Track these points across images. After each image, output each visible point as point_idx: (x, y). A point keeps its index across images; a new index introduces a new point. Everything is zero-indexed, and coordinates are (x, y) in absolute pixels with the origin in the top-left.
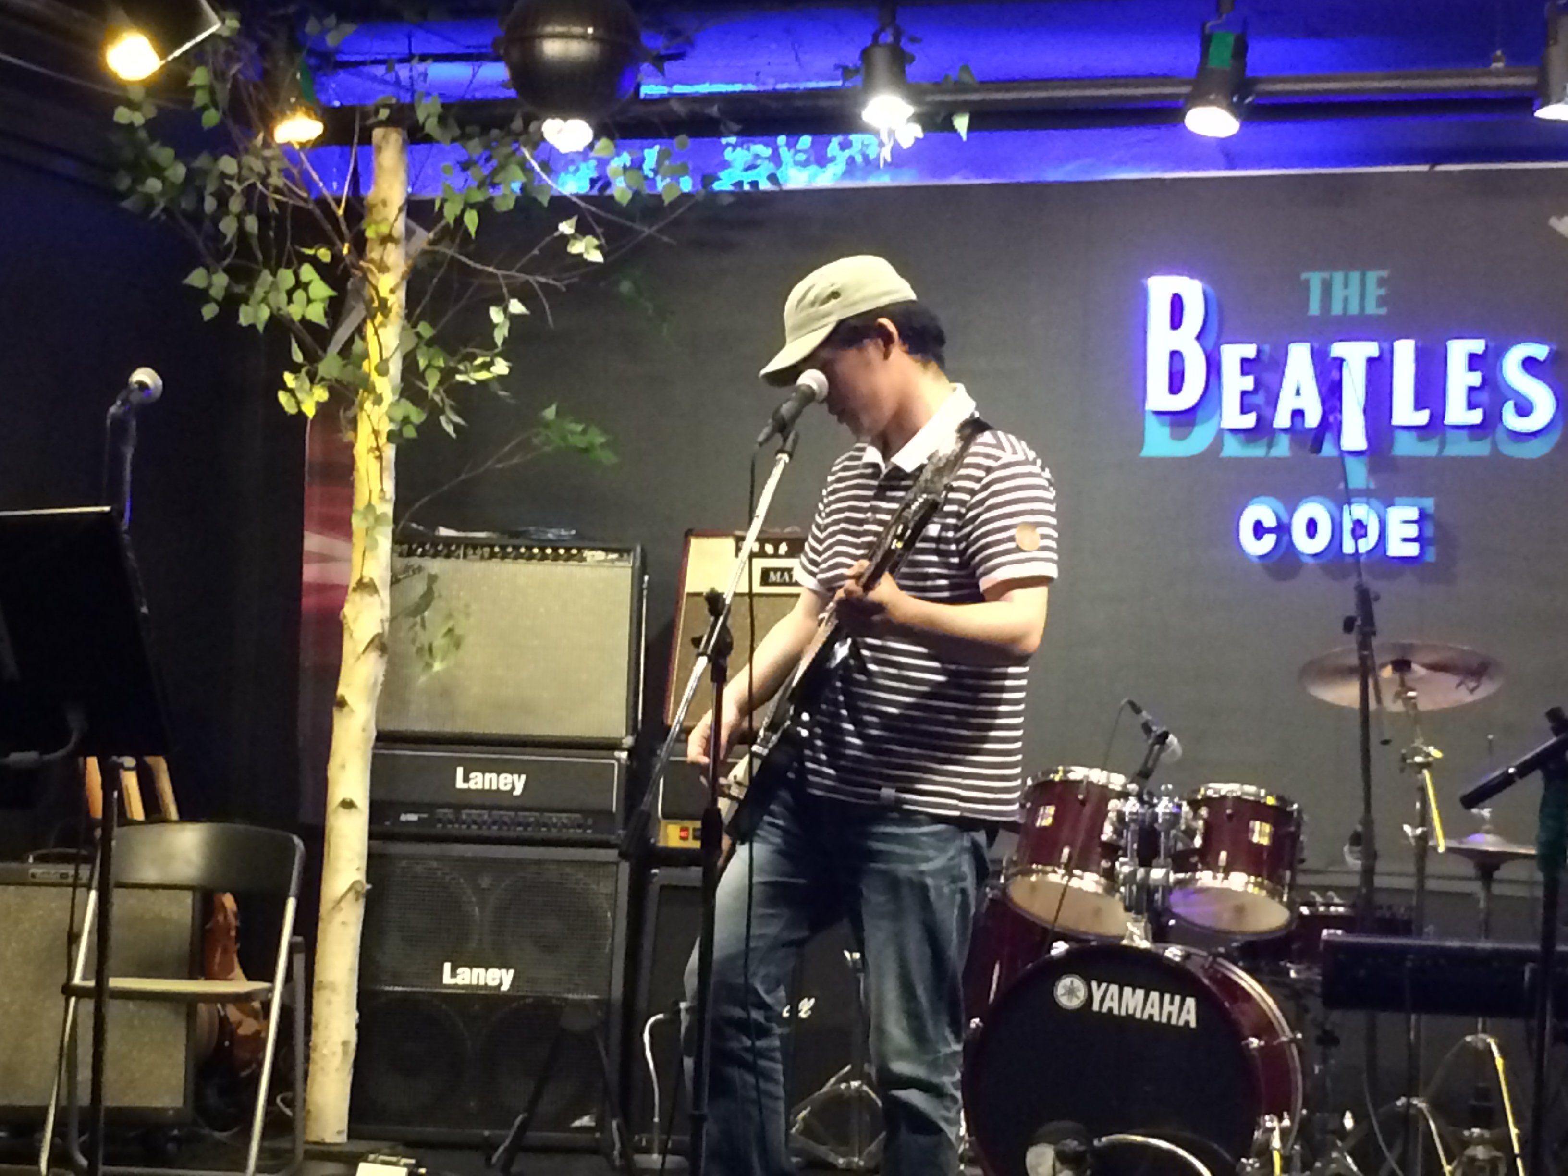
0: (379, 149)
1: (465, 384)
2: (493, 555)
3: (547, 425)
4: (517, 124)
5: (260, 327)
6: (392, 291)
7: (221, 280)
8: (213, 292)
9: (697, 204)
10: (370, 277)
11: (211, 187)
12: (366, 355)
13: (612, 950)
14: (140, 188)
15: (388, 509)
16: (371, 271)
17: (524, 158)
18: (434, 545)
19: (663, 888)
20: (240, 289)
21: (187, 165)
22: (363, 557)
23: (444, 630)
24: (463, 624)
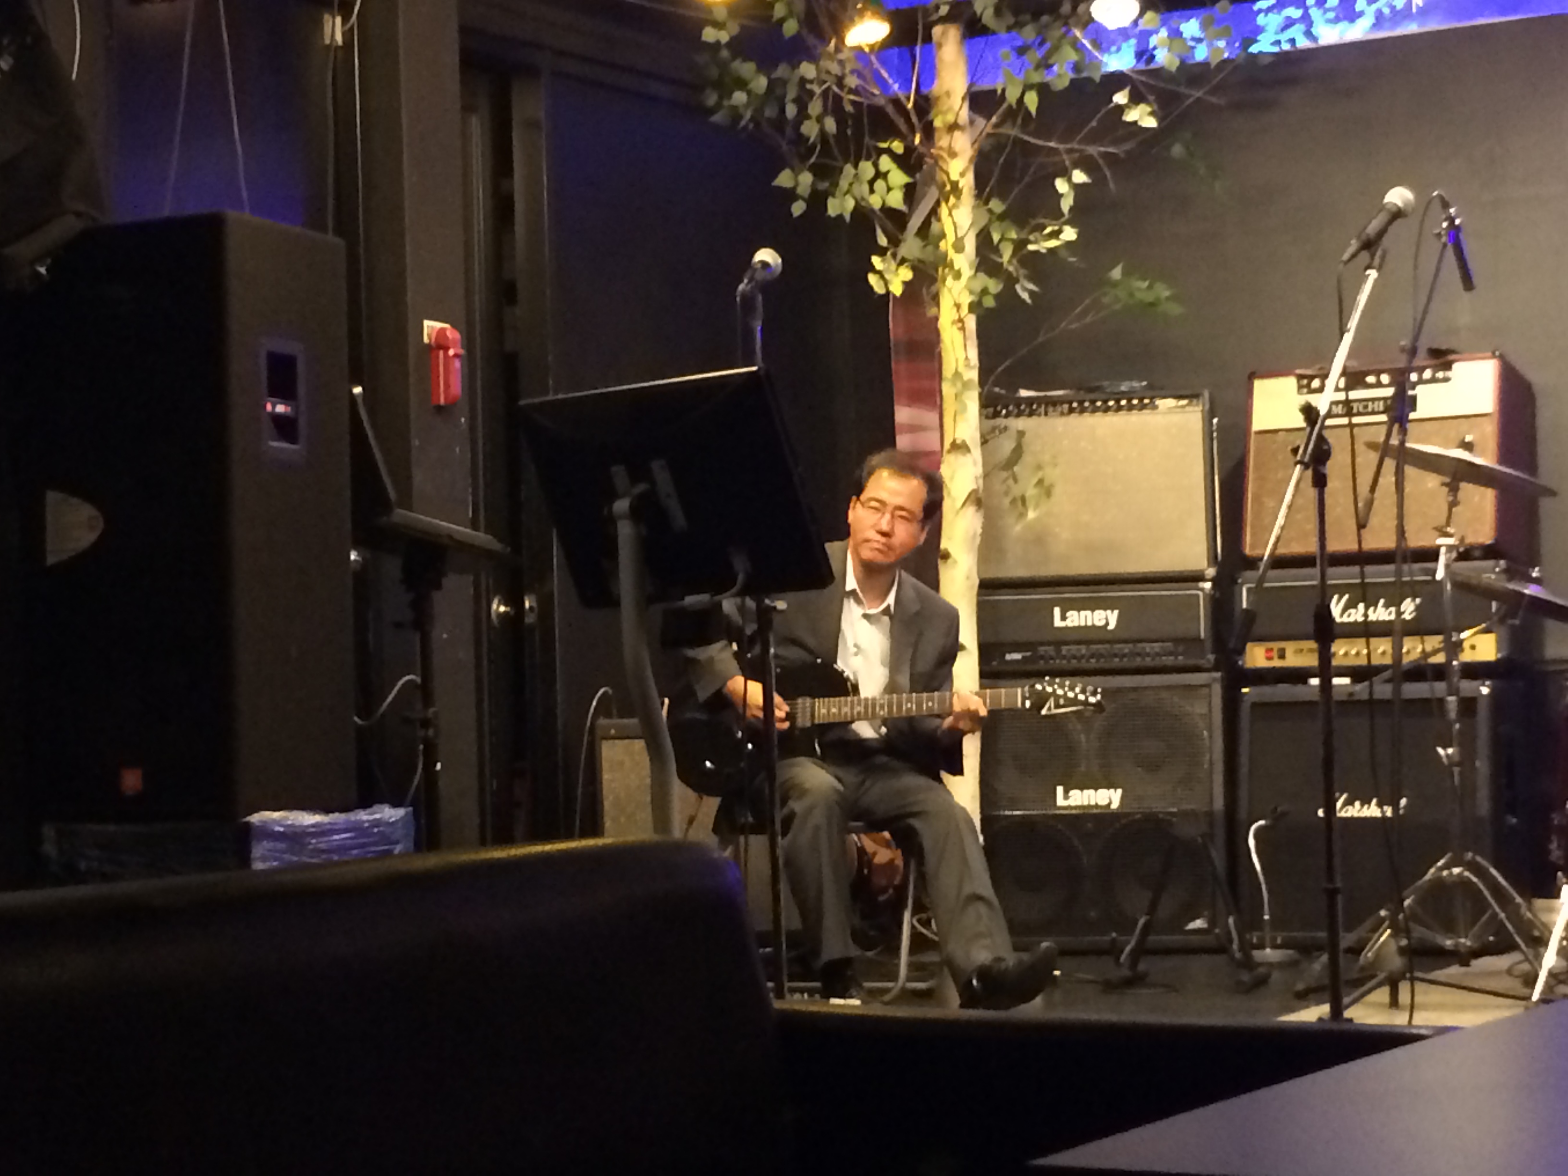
0: (940, 45)
1: (1037, 252)
2: (1071, 411)
3: (1115, 284)
4: (1066, 8)
5: (848, 218)
6: (962, 175)
7: (806, 179)
8: (800, 191)
9: (1236, 68)
10: (941, 163)
11: (792, 93)
12: (943, 236)
13: (1211, 763)
14: (726, 103)
15: (973, 375)
16: (942, 157)
17: (1076, 38)
18: (1018, 406)
19: (1254, 705)
20: (824, 185)
21: (768, 76)
22: (955, 421)
23: (1035, 480)
24: (1051, 474)
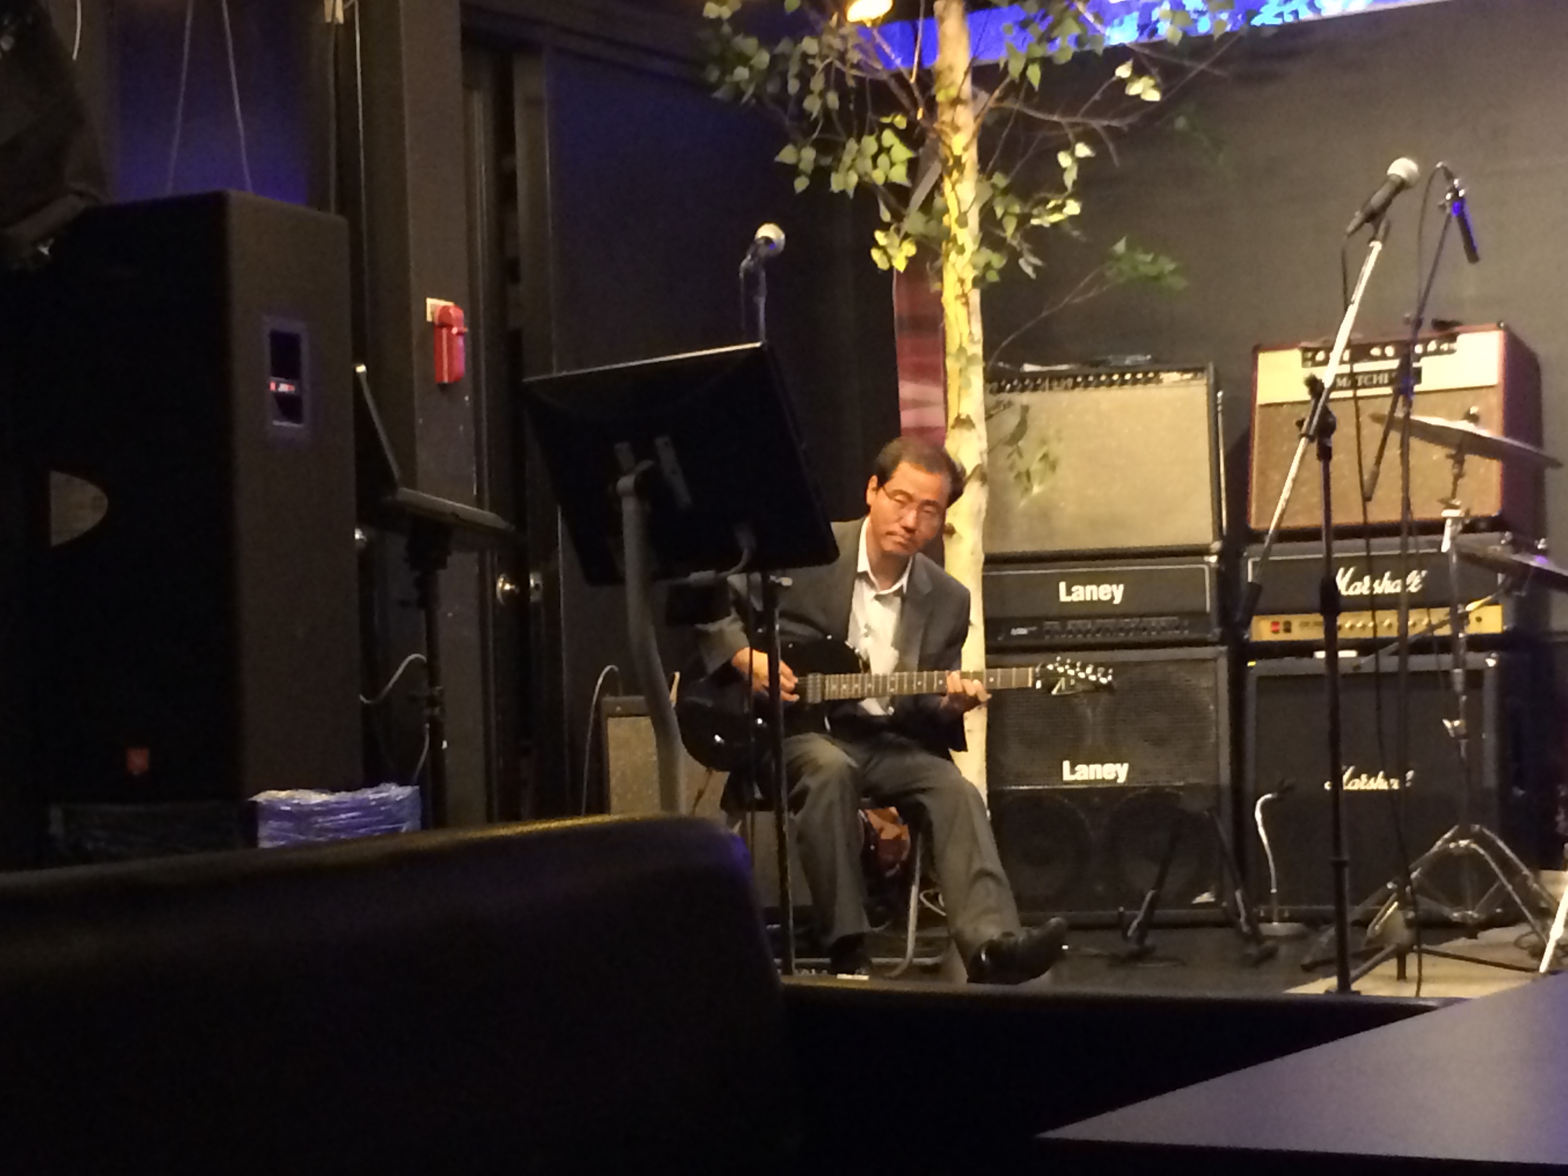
0: (942, 20)
1: (1040, 227)
2: (1076, 385)
3: (1118, 259)
5: (851, 193)
6: (965, 149)
7: (809, 155)
8: (802, 166)
9: (1241, 39)
10: (944, 138)
11: (794, 68)
12: (946, 210)
13: (1217, 737)
14: (728, 79)
15: (978, 350)
16: (944, 132)
17: (1079, 12)
18: (1022, 380)
19: (1261, 679)
20: (827, 161)
21: (770, 52)
22: (959, 396)
23: (1040, 455)
24: (1056, 449)
